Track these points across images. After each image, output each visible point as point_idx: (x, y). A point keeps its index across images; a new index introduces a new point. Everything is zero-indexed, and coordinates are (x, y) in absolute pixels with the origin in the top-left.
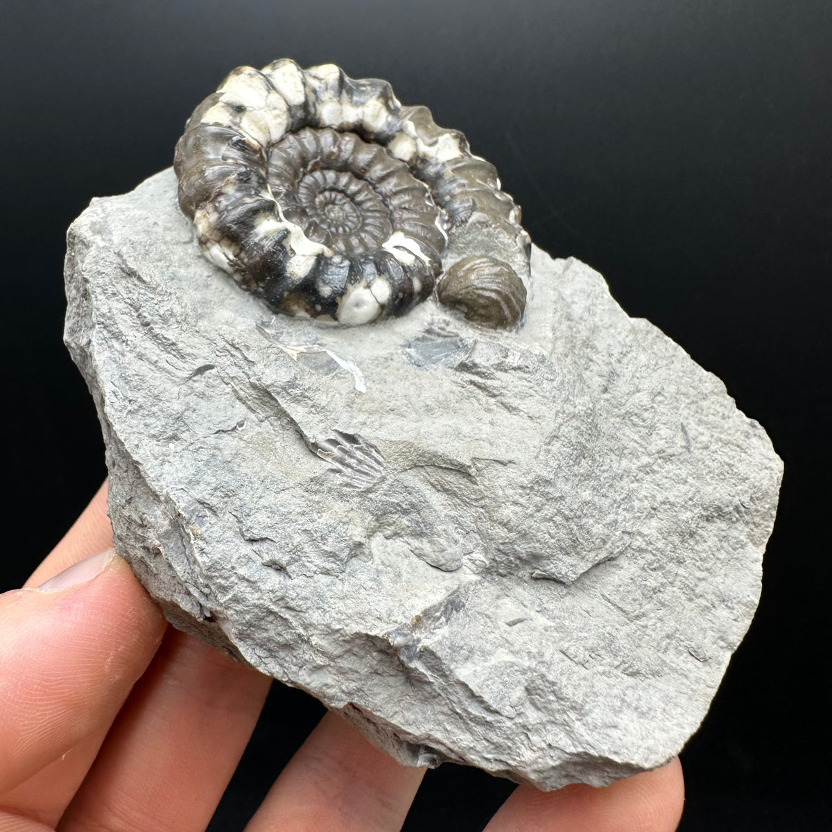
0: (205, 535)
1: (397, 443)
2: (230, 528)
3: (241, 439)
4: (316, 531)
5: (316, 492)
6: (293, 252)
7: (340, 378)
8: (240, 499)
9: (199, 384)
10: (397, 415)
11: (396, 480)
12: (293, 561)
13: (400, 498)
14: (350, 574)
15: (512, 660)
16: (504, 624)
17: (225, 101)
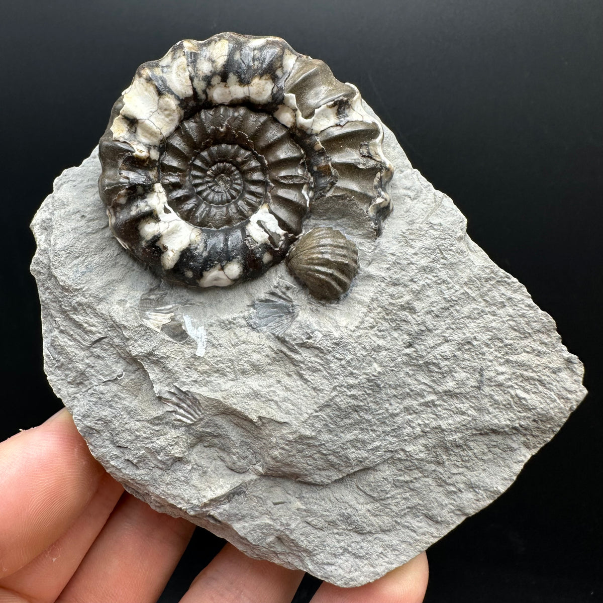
0: (93, 444)
1: (213, 400)
2: (107, 440)
3: (120, 385)
4: (153, 449)
5: (157, 425)
6: (166, 248)
7: (188, 344)
8: (114, 425)
9: (97, 351)
10: (222, 374)
11: (211, 420)
12: (139, 462)
13: (213, 429)
14: (173, 471)
15: (270, 523)
16: (271, 503)
17: (123, 114)
